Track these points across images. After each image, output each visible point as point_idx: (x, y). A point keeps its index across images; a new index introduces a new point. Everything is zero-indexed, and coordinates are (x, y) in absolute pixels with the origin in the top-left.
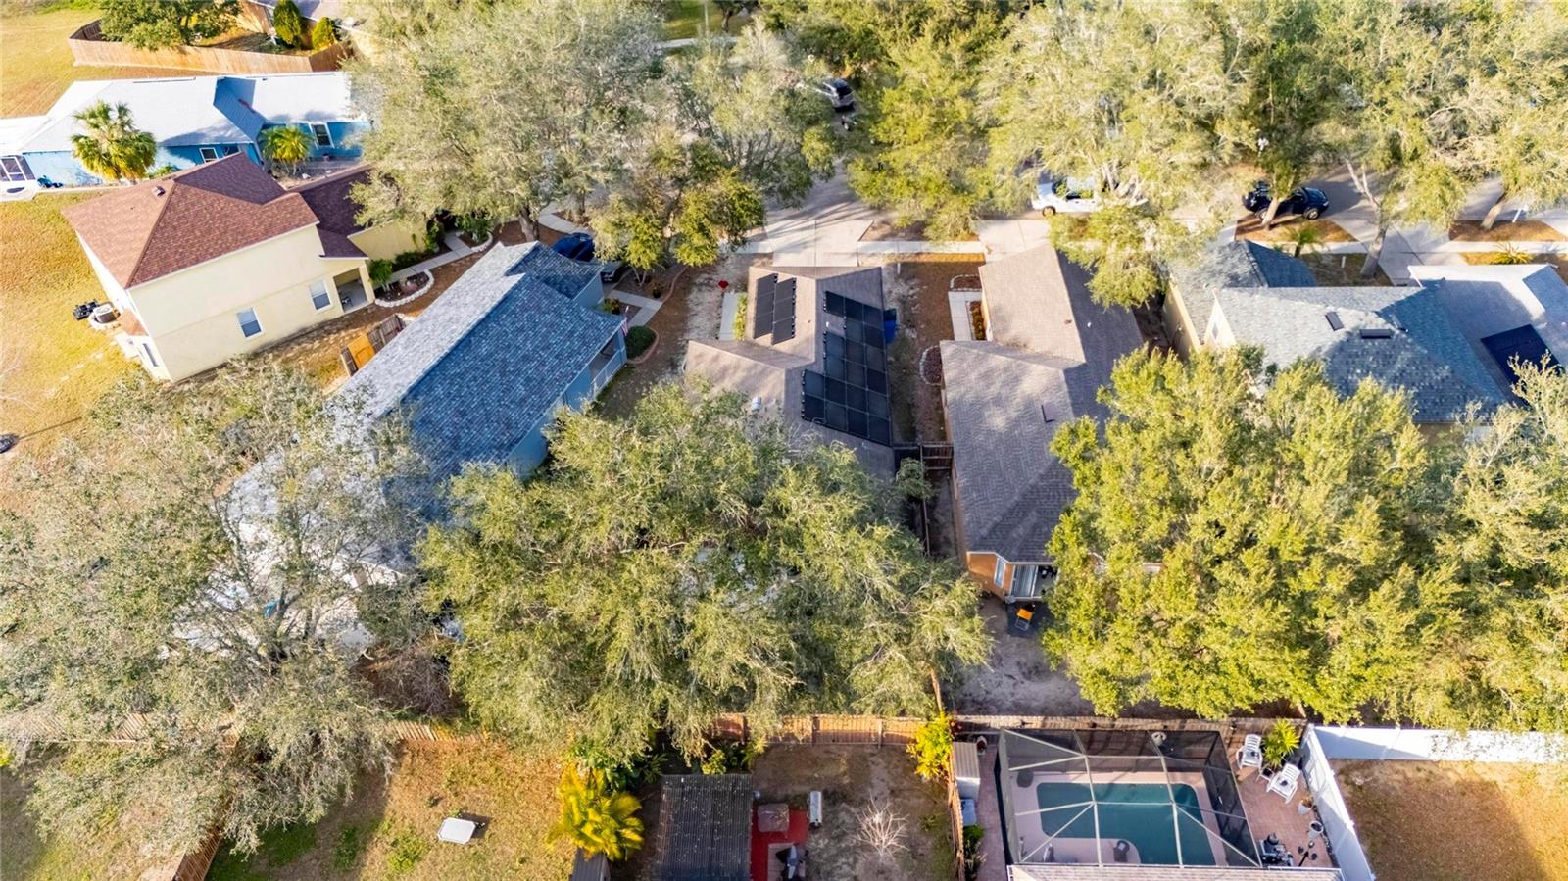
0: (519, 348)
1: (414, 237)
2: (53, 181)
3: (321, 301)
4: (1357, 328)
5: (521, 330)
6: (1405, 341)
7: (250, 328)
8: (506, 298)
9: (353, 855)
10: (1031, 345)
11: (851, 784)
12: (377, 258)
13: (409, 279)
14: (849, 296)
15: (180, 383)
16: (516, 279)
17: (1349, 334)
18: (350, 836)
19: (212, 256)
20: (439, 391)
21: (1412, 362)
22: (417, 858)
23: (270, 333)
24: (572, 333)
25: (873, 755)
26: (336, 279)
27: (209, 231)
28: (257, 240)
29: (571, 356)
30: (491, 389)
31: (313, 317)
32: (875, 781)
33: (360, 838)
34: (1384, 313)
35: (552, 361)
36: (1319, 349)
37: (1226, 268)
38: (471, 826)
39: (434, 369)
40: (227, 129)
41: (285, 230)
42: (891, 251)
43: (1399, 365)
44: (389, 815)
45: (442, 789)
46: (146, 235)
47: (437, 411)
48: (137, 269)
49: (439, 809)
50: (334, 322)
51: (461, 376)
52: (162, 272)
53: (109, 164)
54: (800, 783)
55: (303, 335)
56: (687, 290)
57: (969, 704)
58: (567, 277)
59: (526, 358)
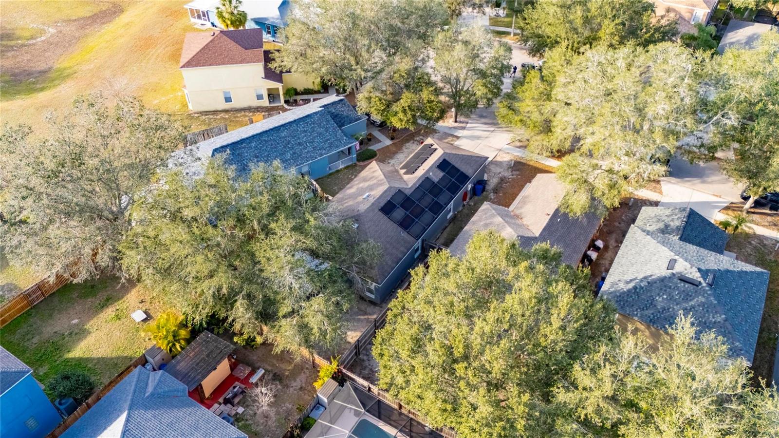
0: (299, 138)
1: (313, 82)
2: (215, 24)
3: (260, 97)
4: (680, 273)
5: (305, 131)
6: (705, 291)
7: (228, 100)
8: (308, 116)
9: (103, 307)
10: (524, 220)
11: (288, 376)
12: (290, 87)
13: (302, 100)
14: (457, 165)
15: (195, 113)
16: (320, 109)
17: (673, 274)
18: (108, 300)
19: (217, 64)
20: (253, 144)
21: (702, 304)
22: (119, 319)
23: (236, 104)
24: (328, 140)
25: (307, 369)
26: (269, 90)
27: (221, 55)
28: (236, 63)
29: (320, 149)
30: (275, 151)
31: (256, 103)
32: (298, 380)
33: (110, 301)
34: (704, 273)
35: (311, 149)
36: (651, 276)
37: (667, 220)
38: (145, 316)
39: (257, 135)
40: (277, 19)
41: (248, 62)
42: (516, 154)
43: (693, 303)
44: (125, 298)
45: (148, 299)
46: (198, 50)
47: (247, 152)
48: (188, 62)
49: (141, 305)
50: (263, 108)
51: (266, 141)
52: (196, 65)
53: (224, 21)
54: (269, 365)
55: (250, 109)
56: (408, 141)
57: (367, 369)
58: (347, 117)
59: (300, 144)
